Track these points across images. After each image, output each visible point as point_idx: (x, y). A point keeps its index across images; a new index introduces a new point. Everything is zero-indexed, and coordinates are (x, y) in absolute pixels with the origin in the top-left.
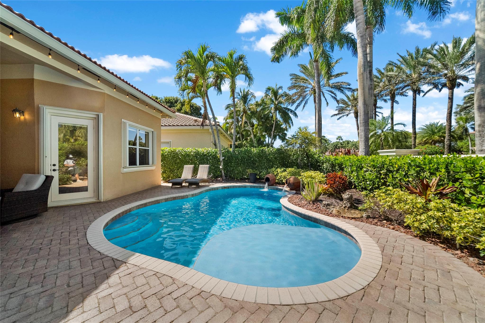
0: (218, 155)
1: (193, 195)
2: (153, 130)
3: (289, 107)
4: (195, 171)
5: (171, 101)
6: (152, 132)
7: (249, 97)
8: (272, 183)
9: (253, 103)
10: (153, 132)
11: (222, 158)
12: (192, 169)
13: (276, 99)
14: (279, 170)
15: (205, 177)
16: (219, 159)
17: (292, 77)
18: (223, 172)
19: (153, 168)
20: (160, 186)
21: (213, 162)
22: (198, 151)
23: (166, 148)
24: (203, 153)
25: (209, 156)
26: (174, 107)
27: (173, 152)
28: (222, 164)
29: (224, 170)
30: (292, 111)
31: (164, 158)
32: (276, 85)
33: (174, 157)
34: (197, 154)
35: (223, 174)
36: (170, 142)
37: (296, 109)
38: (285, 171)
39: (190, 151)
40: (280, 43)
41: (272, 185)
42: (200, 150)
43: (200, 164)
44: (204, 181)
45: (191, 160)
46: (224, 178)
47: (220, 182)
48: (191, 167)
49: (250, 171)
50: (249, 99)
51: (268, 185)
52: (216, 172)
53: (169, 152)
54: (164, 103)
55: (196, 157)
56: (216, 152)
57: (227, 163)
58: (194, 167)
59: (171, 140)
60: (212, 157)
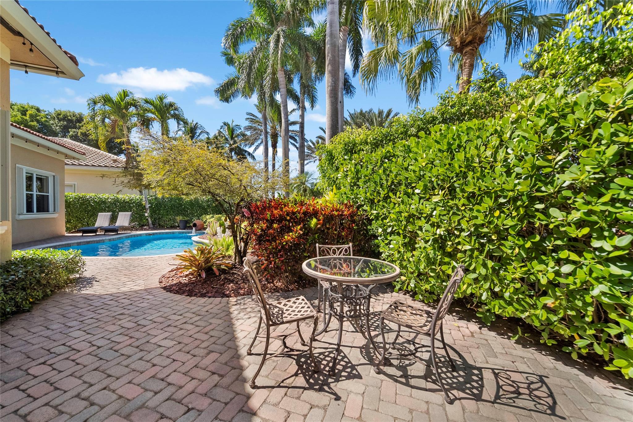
0: (143, 203)
1: (110, 240)
2: (54, 174)
3: (247, 149)
4: (114, 219)
5: (69, 118)
6: (52, 177)
7: (198, 131)
8: (199, 228)
9: (203, 138)
10: (54, 176)
11: (148, 206)
12: (109, 217)
13: (232, 138)
14: (208, 217)
15: (126, 224)
16: (145, 207)
17: (248, 117)
18: (149, 220)
19: (55, 216)
20: (64, 236)
21: (137, 209)
22: (118, 198)
23: (70, 193)
24: (124, 200)
25: (132, 203)
26: (75, 128)
27: (81, 198)
28: (148, 211)
29: (151, 217)
30: (249, 154)
31: (68, 205)
32: (233, 122)
33: (82, 204)
34: (116, 201)
35: (150, 222)
36: (75, 185)
37: (254, 152)
38: (213, 217)
39: (106, 197)
40: (225, 85)
41: (200, 230)
42: (120, 196)
43: (119, 211)
44: (124, 228)
45: (108, 207)
46: (152, 226)
47: (145, 230)
48: (108, 215)
49: (179, 218)
50: (198, 134)
51: (196, 230)
52: (141, 220)
53: (75, 198)
54: (54, 118)
55: (115, 204)
56: (142, 199)
57: (154, 210)
58: (112, 215)
59: (76, 183)
60: (136, 204)
